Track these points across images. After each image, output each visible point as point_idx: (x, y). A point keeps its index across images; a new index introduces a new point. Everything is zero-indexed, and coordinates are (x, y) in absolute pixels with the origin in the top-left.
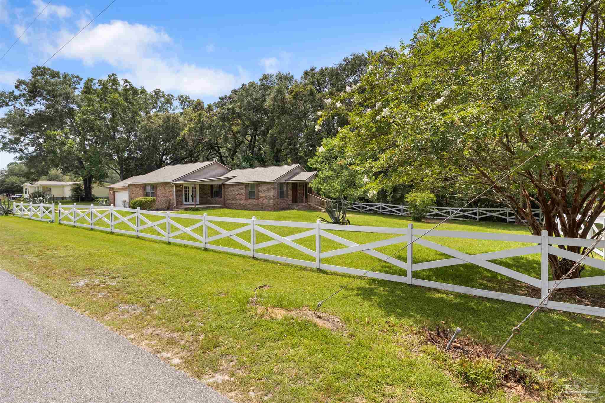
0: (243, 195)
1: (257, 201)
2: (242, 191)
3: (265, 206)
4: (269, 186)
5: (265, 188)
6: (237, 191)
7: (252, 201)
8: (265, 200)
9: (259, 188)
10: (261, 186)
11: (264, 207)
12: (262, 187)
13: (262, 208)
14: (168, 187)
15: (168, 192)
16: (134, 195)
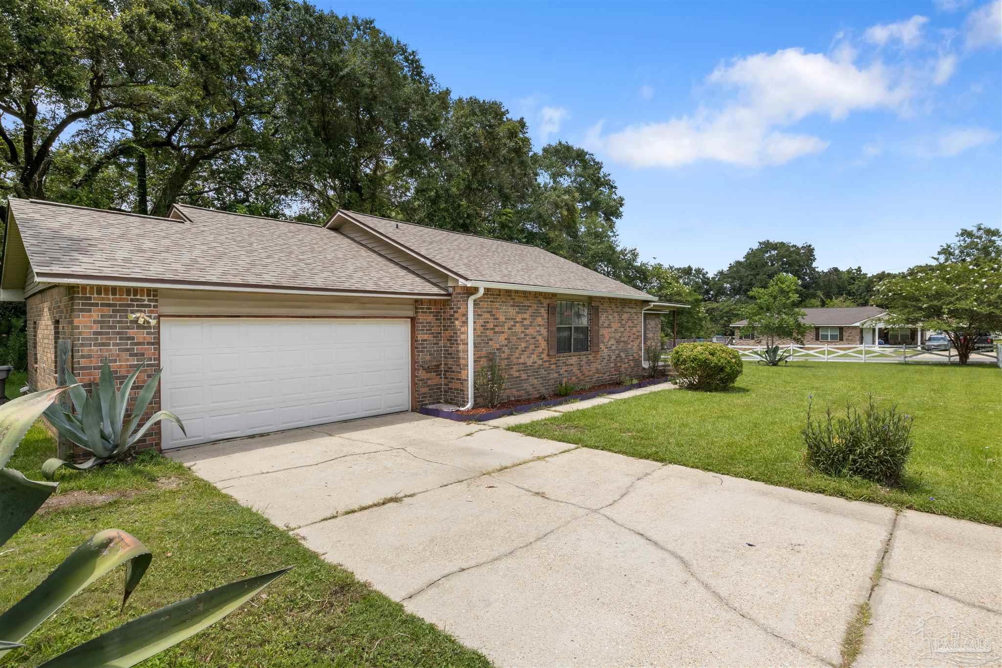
14: (629, 312)
15: (628, 329)
16: (506, 339)
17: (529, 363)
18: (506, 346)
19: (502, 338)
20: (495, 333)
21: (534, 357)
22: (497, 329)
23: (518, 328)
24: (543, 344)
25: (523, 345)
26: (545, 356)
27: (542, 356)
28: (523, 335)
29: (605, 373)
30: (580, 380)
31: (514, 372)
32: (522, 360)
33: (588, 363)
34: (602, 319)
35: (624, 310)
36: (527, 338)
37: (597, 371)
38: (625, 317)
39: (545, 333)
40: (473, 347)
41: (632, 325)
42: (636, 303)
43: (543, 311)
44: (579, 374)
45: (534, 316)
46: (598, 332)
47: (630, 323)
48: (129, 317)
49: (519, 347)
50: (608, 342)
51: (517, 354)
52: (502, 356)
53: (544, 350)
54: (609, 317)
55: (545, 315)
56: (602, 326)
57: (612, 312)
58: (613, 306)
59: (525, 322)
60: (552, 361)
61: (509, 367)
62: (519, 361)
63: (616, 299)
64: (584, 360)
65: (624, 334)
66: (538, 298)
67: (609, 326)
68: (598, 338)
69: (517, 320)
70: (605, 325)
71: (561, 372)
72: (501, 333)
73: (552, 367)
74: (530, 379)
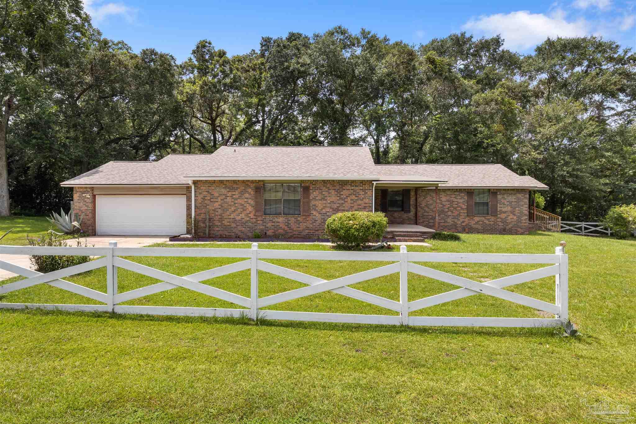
0: (462, 209)
1: (493, 219)
2: (461, 201)
3: (510, 226)
4: (520, 196)
5: (512, 198)
6: (448, 201)
7: (483, 218)
8: (511, 216)
9: (499, 197)
10: (504, 194)
11: (507, 228)
12: (505, 196)
13: (504, 230)
14: (352, 190)
15: (349, 201)
16: (219, 205)
17: (238, 218)
18: (220, 208)
19: (216, 205)
20: (211, 202)
21: (243, 215)
22: (212, 200)
23: (229, 199)
24: (250, 209)
25: (233, 209)
26: (252, 215)
27: (250, 215)
28: (233, 203)
29: (317, 230)
30: (288, 232)
31: (226, 222)
32: (232, 216)
33: (298, 222)
34: (314, 194)
35: (344, 188)
36: (236, 205)
37: (307, 228)
38: (345, 193)
39: (252, 203)
40: (195, 208)
41: (356, 198)
42: (363, 182)
43: (250, 190)
44: (286, 228)
45: (242, 193)
46: (308, 203)
47: (353, 197)
48: (84, 195)
49: (230, 210)
50: (322, 210)
51: (228, 213)
52: (217, 213)
53: (251, 212)
54: (324, 193)
55: (252, 193)
56: (314, 199)
57: (327, 189)
58: (328, 186)
59: (234, 197)
60: (259, 219)
61: (221, 220)
62: (230, 217)
63: (330, 181)
64: (292, 220)
65: (344, 205)
66: (246, 183)
67: (323, 199)
68: (309, 207)
69: (228, 195)
70: (317, 198)
71: (267, 226)
72: (215, 202)
73: (258, 222)
74: (239, 227)
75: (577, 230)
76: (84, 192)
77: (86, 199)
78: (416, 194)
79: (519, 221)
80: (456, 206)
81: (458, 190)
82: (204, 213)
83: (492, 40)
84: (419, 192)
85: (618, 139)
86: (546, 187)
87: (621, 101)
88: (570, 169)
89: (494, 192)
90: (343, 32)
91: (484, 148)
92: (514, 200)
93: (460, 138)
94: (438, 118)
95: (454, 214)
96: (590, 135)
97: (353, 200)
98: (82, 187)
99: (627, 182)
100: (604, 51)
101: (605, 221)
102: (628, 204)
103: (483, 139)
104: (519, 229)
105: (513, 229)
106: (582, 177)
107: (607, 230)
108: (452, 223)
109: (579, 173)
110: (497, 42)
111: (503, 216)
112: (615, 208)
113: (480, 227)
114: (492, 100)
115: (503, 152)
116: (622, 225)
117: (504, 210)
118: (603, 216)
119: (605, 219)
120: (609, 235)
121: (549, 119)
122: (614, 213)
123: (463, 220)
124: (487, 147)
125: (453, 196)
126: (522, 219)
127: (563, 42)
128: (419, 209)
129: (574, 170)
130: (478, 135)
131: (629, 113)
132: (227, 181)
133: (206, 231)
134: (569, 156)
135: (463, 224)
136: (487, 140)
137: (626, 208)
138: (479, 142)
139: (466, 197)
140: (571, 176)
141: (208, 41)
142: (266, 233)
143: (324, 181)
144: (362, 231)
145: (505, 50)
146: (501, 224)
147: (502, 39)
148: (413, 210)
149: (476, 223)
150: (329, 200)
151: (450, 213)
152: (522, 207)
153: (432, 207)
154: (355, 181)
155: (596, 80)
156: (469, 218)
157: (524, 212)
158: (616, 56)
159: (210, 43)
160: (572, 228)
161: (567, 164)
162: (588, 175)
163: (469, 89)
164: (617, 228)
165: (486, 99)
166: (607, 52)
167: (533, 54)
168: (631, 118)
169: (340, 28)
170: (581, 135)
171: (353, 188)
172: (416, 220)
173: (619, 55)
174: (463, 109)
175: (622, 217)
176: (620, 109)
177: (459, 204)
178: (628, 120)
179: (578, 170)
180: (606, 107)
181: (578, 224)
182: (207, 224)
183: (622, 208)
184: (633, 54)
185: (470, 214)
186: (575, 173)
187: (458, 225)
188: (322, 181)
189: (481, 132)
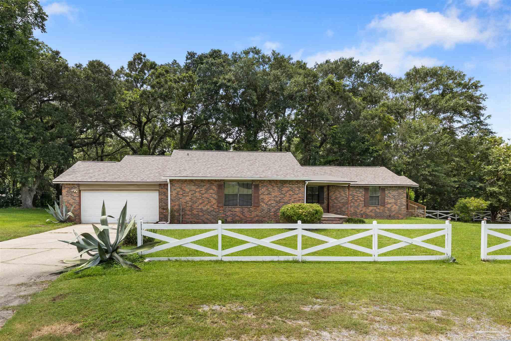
0: (361, 201)
1: (382, 208)
2: (360, 195)
3: (394, 213)
4: (400, 191)
5: (395, 193)
7: (375, 208)
8: (395, 206)
9: (386, 192)
10: (390, 190)
11: (392, 215)
12: (391, 192)
13: (390, 216)
14: (290, 187)
15: (288, 196)
16: (190, 199)
17: (205, 208)
18: (190, 201)
19: (188, 198)
20: (183, 196)
21: (208, 206)
22: (184, 195)
23: (197, 194)
24: (214, 201)
25: (200, 201)
26: (215, 207)
27: (213, 206)
28: (200, 197)
29: (265, 217)
30: (243, 219)
31: (195, 212)
32: (200, 207)
33: (250, 211)
34: (262, 190)
35: (284, 186)
36: (203, 198)
37: (257, 216)
38: (285, 189)
39: (215, 197)
40: (171, 201)
41: (293, 193)
42: (298, 182)
43: (214, 187)
44: (241, 216)
45: (207, 190)
46: (258, 197)
47: (291, 193)
48: (72, 190)
49: (198, 202)
50: (268, 202)
51: (197, 205)
52: (188, 205)
53: (214, 204)
54: (269, 189)
55: (216, 189)
56: (263, 194)
57: (272, 187)
58: (273, 184)
59: (202, 192)
60: (220, 209)
61: (191, 210)
62: (198, 208)
63: (274, 180)
64: (246, 210)
65: (284, 198)
66: (211, 182)
67: (269, 194)
68: (259, 200)
69: (197, 191)
70: (264, 193)
71: (227, 214)
72: (187, 196)
73: (220, 211)
74: (205, 216)
75: (434, 217)
76: (72, 188)
77: (73, 194)
78: (328, 190)
79: (400, 209)
80: (357, 199)
81: (358, 187)
82: (178, 205)
83: (373, 64)
84: (330, 188)
85: (463, 147)
86: (417, 184)
87: (465, 116)
88: (430, 170)
89: (383, 189)
90: (257, 52)
91: (370, 153)
92: (396, 195)
93: (352, 144)
94: (335, 128)
95: (355, 205)
96: (445, 145)
97: (290, 195)
98: (70, 184)
99: (469, 180)
100: (455, 79)
101: (454, 209)
102: (470, 197)
103: (369, 146)
104: (400, 216)
105: (396, 215)
106: (439, 177)
107: (455, 217)
108: (354, 211)
109: (437, 173)
110: (376, 66)
111: (389, 206)
112: (461, 199)
113: (373, 215)
114: (376, 116)
115: (383, 156)
116: (466, 213)
117: (389, 201)
118: (453, 206)
119: (455, 208)
120: (456, 220)
121: (416, 132)
122: (461, 203)
123: (361, 209)
124: (372, 153)
125: (355, 191)
126: (402, 208)
127: (425, 71)
128: (330, 201)
129: (433, 171)
130: (366, 143)
131: (471, 126)
132: (195, 180)
133: (180, 218)
134: (430, 161)
135: (361, 212)
136: (372, 147)
137: (469, 200)
138: (366, 148)
139: (364, 192)
140: (431, 175)
141: (143, 54)
142: (226, 220)
143: (270, 180)
144: (309, 217)
145: (383, 73)
146: (387, 212)
147: (381, 64)
148: (326, 201)
149: (371, 211)
150: (273, 194)
151: (352, 204)
152: (402, 200)
153: (340, 199)
154: (292, 180)
155: (449, 103)
156: (365, 208)
157: (403, 203)
158: (463, 82)
159: (144, 56)
160: (430, 215)
161: (428, 166)
162: (443, 175)
163: (358, 106)
164: (462, 215)
165: (372, 115)
166: (457, 79)
167: (404, 77)
168: (472, 130)
169: (255, 48)
170: (439, 145)
171: (290, 186)
172: (328, 209)
173: (465, 82)
174: (354, 122)
175: (466, 207)
176: (465, 122)
177: (359, 198)
178: (471, 131)
179: (436, 171)
180: (455, 120)
181: (434, 212)
182: (181, 213)
183: (466, 200)
184: (475, 81)
185: (366, 205)
186: (434, 173)
187: (358, 213)
188: (268, 180)
189: (368, 141)
